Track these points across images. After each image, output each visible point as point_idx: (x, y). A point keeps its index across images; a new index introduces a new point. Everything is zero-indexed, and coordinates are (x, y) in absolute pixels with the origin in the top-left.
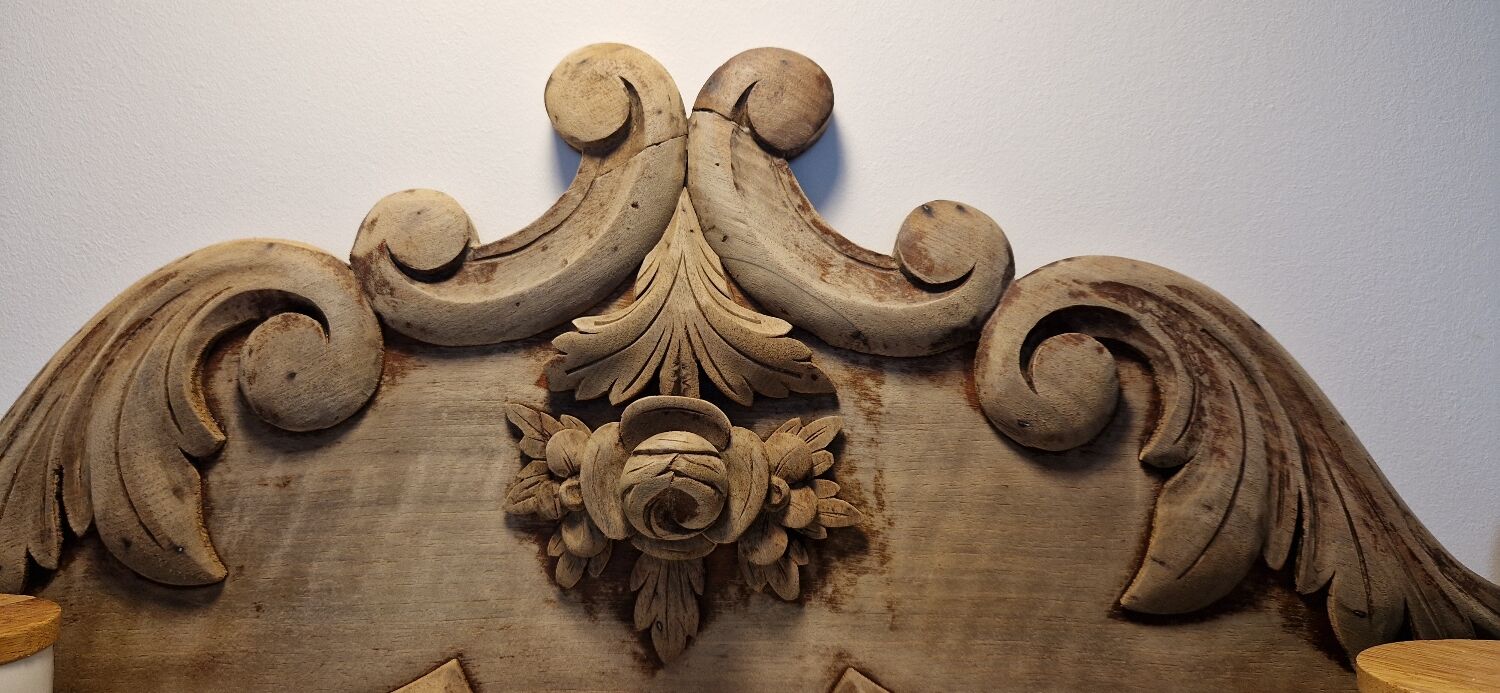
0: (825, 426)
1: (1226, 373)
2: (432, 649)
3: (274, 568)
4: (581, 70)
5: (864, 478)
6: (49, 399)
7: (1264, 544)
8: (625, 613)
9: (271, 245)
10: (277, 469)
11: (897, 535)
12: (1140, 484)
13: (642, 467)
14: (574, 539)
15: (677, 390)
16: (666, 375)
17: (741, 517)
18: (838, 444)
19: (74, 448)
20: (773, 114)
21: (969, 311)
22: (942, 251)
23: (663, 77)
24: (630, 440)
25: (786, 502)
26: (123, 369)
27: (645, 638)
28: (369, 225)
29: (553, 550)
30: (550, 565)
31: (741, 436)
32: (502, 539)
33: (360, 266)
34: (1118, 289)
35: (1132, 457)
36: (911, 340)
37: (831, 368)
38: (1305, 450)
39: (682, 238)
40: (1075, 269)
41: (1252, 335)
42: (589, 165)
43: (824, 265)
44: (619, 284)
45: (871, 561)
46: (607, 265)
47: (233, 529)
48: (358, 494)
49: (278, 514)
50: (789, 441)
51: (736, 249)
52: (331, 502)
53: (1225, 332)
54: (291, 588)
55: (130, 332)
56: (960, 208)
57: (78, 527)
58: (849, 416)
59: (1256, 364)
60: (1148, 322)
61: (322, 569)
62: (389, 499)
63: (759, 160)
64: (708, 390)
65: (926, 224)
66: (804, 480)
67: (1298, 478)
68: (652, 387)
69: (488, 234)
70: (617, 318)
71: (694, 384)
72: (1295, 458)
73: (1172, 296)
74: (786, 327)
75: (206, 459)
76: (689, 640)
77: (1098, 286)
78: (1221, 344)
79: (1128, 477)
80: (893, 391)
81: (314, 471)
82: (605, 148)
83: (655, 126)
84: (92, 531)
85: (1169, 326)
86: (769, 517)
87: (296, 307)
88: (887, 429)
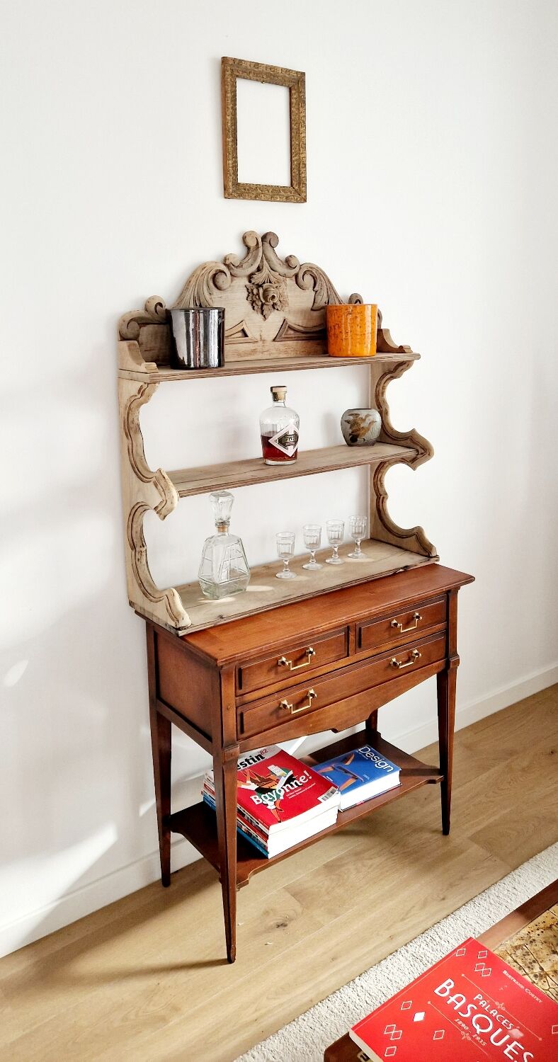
2: (241, 319)
11: (289, 300)
12: (313, 293)
21: (297, 271)
23: (254, 234)
27: (264, 316)
33: (228, 265)
34: (310, 267)
38: (329, 286)
40: (306, 265)
41: (323, 272)
51: (270, 262)
56: (291, 255)
60: (315, 272)
67: (329, 292)
71: (269, 281)
72: (329, 289)
73: (314, 268)
74: (278, 274)
81: (224, 295)
87: (222, 272)
88: (288, 287)
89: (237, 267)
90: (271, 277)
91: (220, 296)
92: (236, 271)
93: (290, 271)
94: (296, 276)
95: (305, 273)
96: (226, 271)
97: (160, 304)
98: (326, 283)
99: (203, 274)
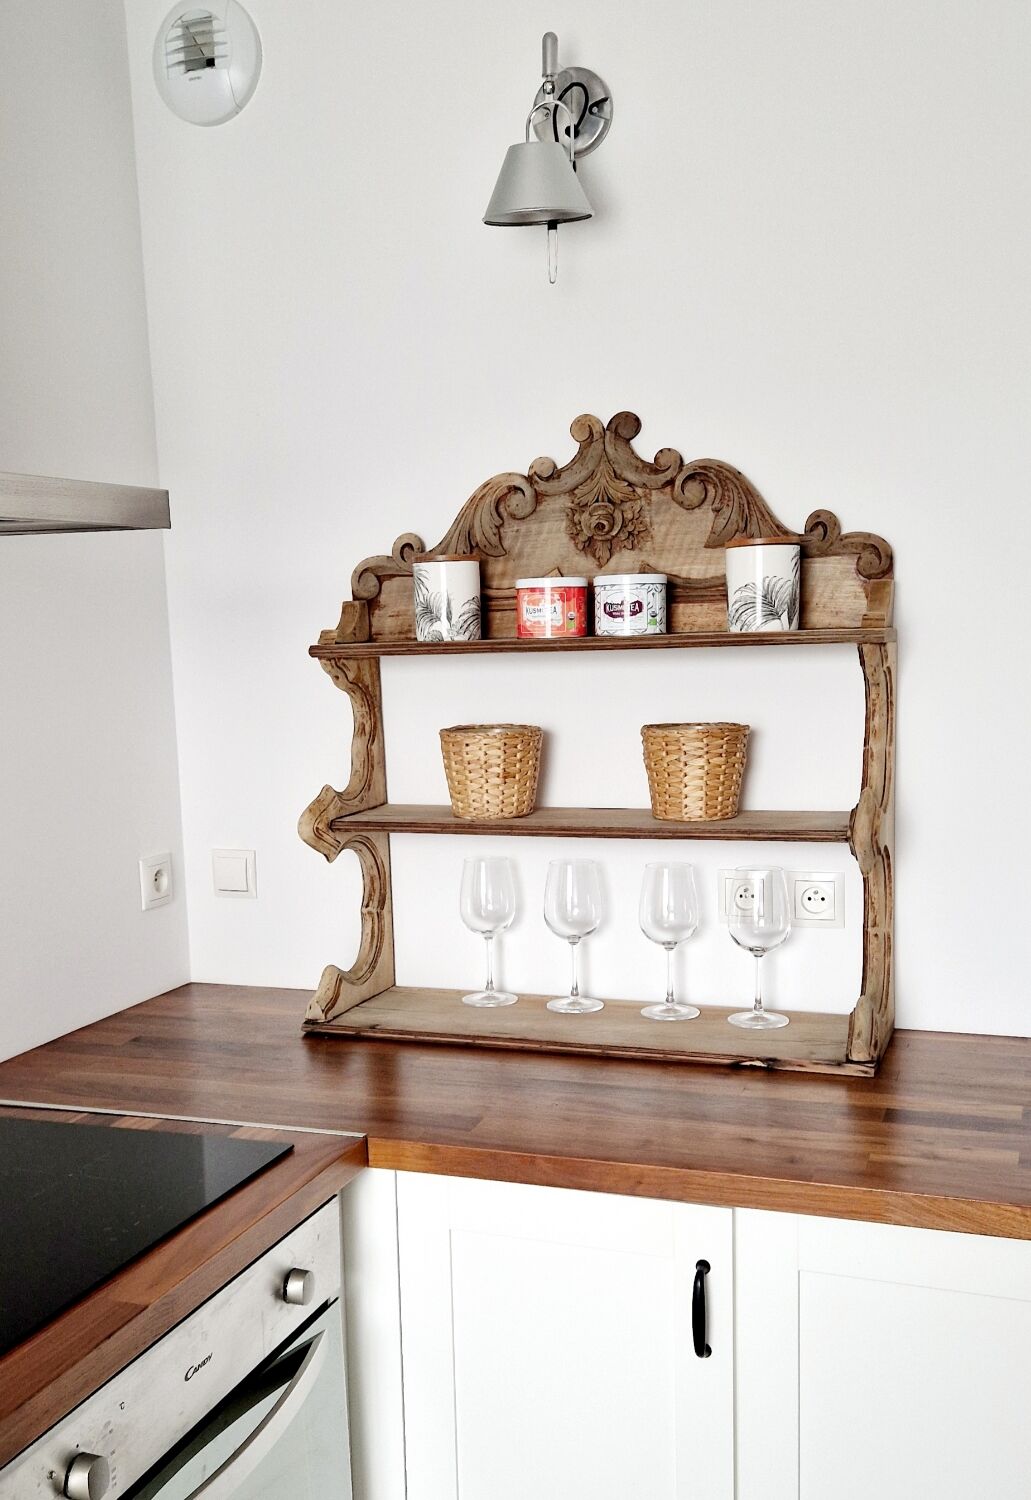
1: (731, 486)
2: (553, 567)
3: (516, 551)
4: (579, 422)
5: (648, 519)
6: (465, 515)
7: (738, 527)
8: (594, 556)
9: (510, 474)
11: (655, 530)
12: (711, 515)
13: (594, 518)
14: (581, 538)
15: (603, 501)
16: (600, 499)
18: (641, 511)
19: (472, 527)
20: (623, 430)
21: (671, 476)
22: (665, 461)
23: (598, 422)
24: (591, 513)
25: (628, 525)
26: (481, 506)
27: (598, 559)
28: (531, 467)
29: (577, 541)
30: (576, 545)
31: (616, 511)
32: (566, 540)
33: (529, 478)
34: (704, 468)
35: (709, 509)
36: (657, 484)
37: (639, 492)
38: (748, 503)
39: (603, 465)
40: (696, 463)
41: (738, 475)
43: (636, 468)
44: (589, 476)
45: (649, 538)
47: (506, 542)
48: (535, 532)
49: (517, 537)
50: (628, 511)
51: (615, 465)
52: (528, 533)
53: (731, 476)
54: (520, 555)
55: (481, 498)
56: (669, 450)
57: (474, 545)
58: (644, 503)
59: (737, 483)
60: (711, 475)
61: (527, 550)
62: (539, 532)
63: (622, 442)
64: (610, 501)
65: (660, 454)
66: (631, 520)
67: (747, 511)
68: (597, 501)
69: (559, 467)
70: (589, 485)
71: (606, 498)
72: (746, 506)
73: (717, 468)
74: (626, 484)
75: (500, 526)
76: (608, 560)
77: (701, 467)
78: (729, 479)
79: (709, 512)
80: (655, 496)
81: (523, 527)
82: (584, 443)
83: (596, 436)
84: (477, 545)
85: (716, 476)
86: (624, 528)
87: (517, 489)
88: (654, 507)
89: (548, 479)
90: (611, 491)
91: (516, 528)
92: (542, 486)
93: (653, 477)
94: (671, 483)
95: (691, 477)
96: (524, 486)
97: (409, 545)
98: (739, 493)
99: (483, 496)
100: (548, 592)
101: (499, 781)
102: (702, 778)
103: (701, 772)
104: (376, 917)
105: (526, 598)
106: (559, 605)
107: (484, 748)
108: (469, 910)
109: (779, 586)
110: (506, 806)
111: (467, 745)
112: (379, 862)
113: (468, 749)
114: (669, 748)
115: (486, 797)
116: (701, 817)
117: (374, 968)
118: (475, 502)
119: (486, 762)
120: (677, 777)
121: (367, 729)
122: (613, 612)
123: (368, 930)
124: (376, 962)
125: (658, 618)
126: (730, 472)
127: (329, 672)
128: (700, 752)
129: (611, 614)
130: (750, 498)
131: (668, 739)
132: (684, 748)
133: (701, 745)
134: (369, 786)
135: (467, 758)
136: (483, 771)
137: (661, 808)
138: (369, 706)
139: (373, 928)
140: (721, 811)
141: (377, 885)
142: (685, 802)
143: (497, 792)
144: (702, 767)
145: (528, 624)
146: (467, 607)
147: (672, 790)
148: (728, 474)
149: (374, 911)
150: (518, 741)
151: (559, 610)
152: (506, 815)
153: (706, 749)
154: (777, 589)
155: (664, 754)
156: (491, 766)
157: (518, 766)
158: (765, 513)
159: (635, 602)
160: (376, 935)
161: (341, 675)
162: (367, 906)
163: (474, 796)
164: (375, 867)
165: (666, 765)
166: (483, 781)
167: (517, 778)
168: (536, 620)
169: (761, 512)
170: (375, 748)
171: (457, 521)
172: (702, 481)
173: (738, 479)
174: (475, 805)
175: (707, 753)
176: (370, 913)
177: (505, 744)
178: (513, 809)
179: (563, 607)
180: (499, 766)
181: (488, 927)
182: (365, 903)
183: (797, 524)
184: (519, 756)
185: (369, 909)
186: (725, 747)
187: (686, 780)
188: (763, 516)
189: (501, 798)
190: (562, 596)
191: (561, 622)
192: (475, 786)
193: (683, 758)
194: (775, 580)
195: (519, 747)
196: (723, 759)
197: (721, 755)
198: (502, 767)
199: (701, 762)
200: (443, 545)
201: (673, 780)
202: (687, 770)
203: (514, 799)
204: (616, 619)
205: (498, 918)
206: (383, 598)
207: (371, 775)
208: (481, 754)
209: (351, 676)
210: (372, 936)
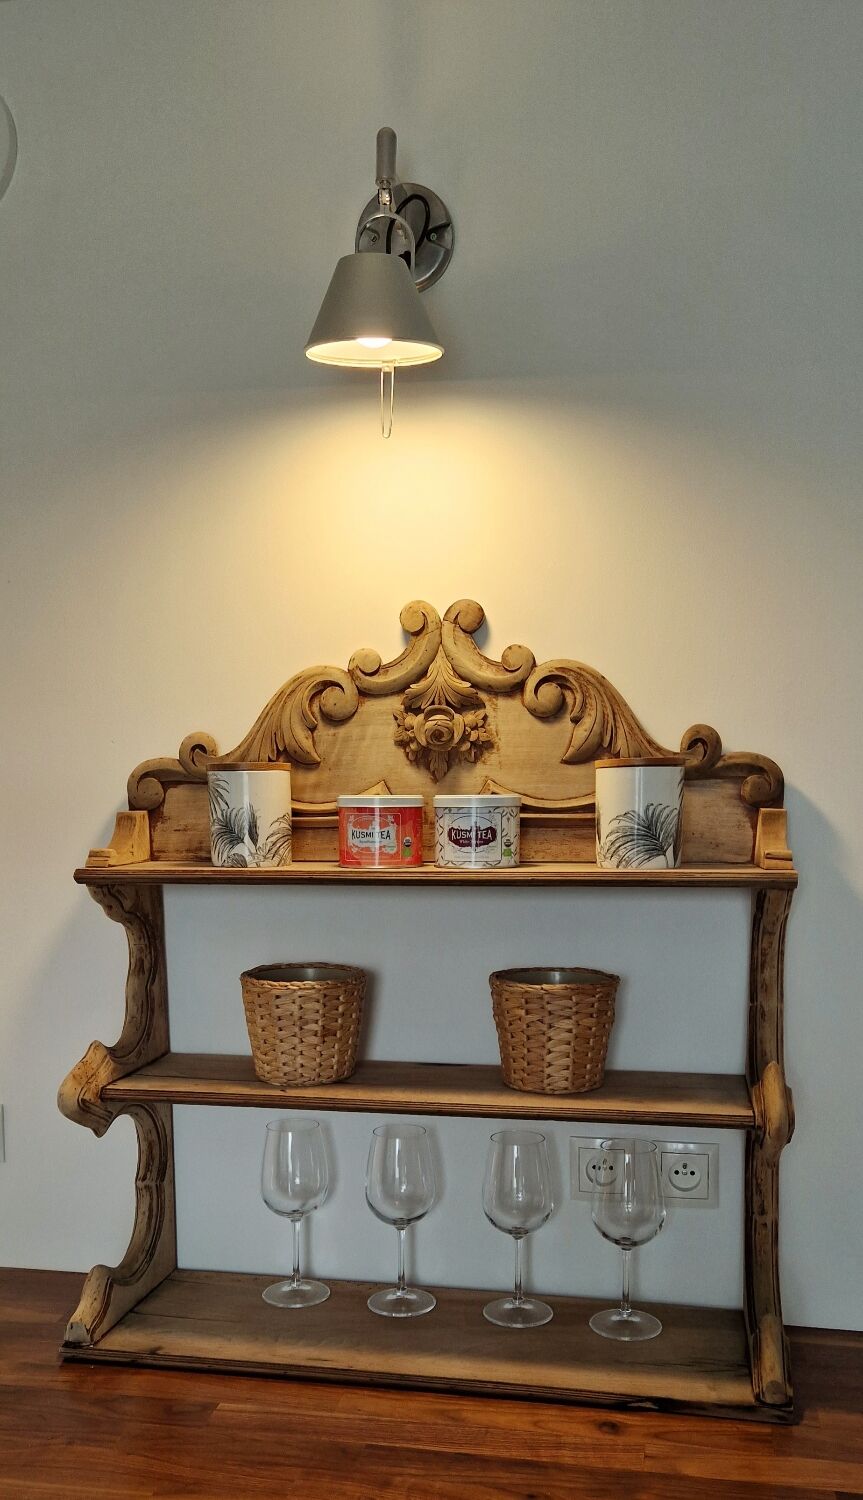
0: (481, 713)
1: (593, 692)
2: (377, 779)
3: (333, 758)
4: (409, 611)
5: (492, 727)
6: (270, 713)
7: (602, 740)
8: (428, 768)
9: (326, 668)
10: (332, 731)
11: (502, 741)
12: (570, 725)
13: (430, 724)
14: (413, 746)
15: (439, 703)
16: (436, 700)
17: (457, 738)
18: (485, 718)
19: (279, 726)
20: (464, 621)
21: (521, 678)
22: (514, 661)
23: (433, 610)
24: (426, 718)
25: (470, 734)
26: (289, 704)
27: (433, 774)
28: (353, 660)
29: (408, 750)
30: (407, 755)
31: (456, 716)
32: (394, 748)
33: (351, 672)
34: (562, 669)
35: (568, 718)
36: (505, 687)
37: (483, 696)
38: (614, 714)
39: (440, 660)
41: (601, 682)
42: (413, 638)
43: (481, 666)
44: (423, 674)
45: (495, 751)
46: (419, 669)
47: (321, 748)
48: (354, 738)
49: (334, 743)
50: (470, 717)
51: (454, 662)
52: (346, 740)
53: (592, 680)
54: (338, 764)
55: (290, 693)
57: (281, 749)
58: (489, 710)
59: (601, 689)
60: (571, 678)
61: (346, 758)
62: (363, 738)
63: (462, 635)
64: (448, 704)
65: (509, 652)
66: (475, 728)
67: (612, 721)
68: (433, 703)
69: (384, 662)
70: (423, 684)
71: (444, 701)
72: (611, 716)
73: (578, 670)
74: (469, 685)
75: (313, 729)
76: (445, 774)
77: (557, 669)
78: (591, 683)
79: (566, 723)
80: (502, 702)
81: (342, 731)
82: (417, 634)
83: (431, 626)
84: (285, 749)
85: (577, 680)
86: (465, 737)
87: (334, 684)
88: (499, 713)
89: (372, 674)
90: (450, 692)
92: (366, 682)
93: (500, 678)
94: (521, 686)
95: (544, 681)
96: (345, 682)
97: (202, 748)
98: (603, 701)
99: (293, 691)
100: (377, 813)
101: (315, 1040)
102: (569, 1043)
103: (566, 1036)
104: (154, 1192)
105: (352, 819)
106: (392, 829)
107: (298, 1001)
108: (271, 1185)
109: (664, 815)
110: (323, 1070)
111: (278, 997)
112: (159, 1124)
113: (278, 1001)
114: (529, 1006)
115: (300, 1060)
116: (566, 1089)
117: (152, 1255)
118: (283, 697)
119: (301, 1018)
120: (537, 1041)
121: (147, 965)
122: (459, 839)
123: (145, 1208)
124: (154, 1247)
125: (513, 848)
126: (593, 676)
127: (99, 902)
128: (567, 1012)
129: (456, 842)
130: (616, 707)
131: (527, 996)
132: (549, 1007)
133: (569, 1003)
134: (149, 1035)
135: (278, 1012)
136: (297, 1029)
137: (516, 1076)
138: (149, 937)
139: (151, 1205)
140: (590, 1080)
141: (156, 1151)
142: (548, 1071)
143: (313, 1053)
144: (570, 1031)
145: (355, 850)
146: (276, 826)
147: (532, 1056)
148: (590, 677)
149: (153, 1184)
150: (341, 991)
151: (393, 834)
152: (324, 1081)
153: (574, 1009)
154: (662, 819)
155: (523, 1012)
156: (307, 1023)
157: (340, 1021)
158: (634, 726)
159: (487, 829)
160: (154, 1213)
161: (114, 903)
162: (144, 1179)
163: (284, 1058)
164: (154, 1132)
165: (525, 1027)
166: (296, 1040)
167: (338, 1036)
168: (364, 845)
169: (629, 725)
170: (156, 988)
171: (261, 720)
172: (559, 685)
173: (602, 685)
174: (286, 1069)
175: (577, 1013)
176: (147, 1187)
177: (325, 996)
178: (332, 1073)
179: (397, 831)
180: (316, 1022)
181: (295, 1205)
182: (141, 1174)
183: (671, 740)
184: (341, 1009)
185: (147, 1182)
186: (596, 1005)
187: (549, 1045)
188: (632, 729)
189: (318, 1060)
190: (396, 818)
191: (395, 850)
192: (285, 1046)
193: (547, 1020)
194: (660, 808)
195: (341, 998)
196: (594, 1020)
197: (591, 1016)
198: (320, 1023)
199: (567, 1024)
200: (242, 749)
201: (533, 1044)
202: (551, 1033)
203: (334, 1060)
204: (464, 849)
205: (306, 1193)
206: (167, 809)
207: (151, 1020)
208: (295, 1008)
209: (128, 904)
210: (150, 1218)
